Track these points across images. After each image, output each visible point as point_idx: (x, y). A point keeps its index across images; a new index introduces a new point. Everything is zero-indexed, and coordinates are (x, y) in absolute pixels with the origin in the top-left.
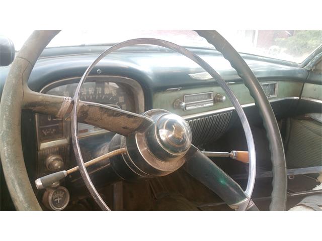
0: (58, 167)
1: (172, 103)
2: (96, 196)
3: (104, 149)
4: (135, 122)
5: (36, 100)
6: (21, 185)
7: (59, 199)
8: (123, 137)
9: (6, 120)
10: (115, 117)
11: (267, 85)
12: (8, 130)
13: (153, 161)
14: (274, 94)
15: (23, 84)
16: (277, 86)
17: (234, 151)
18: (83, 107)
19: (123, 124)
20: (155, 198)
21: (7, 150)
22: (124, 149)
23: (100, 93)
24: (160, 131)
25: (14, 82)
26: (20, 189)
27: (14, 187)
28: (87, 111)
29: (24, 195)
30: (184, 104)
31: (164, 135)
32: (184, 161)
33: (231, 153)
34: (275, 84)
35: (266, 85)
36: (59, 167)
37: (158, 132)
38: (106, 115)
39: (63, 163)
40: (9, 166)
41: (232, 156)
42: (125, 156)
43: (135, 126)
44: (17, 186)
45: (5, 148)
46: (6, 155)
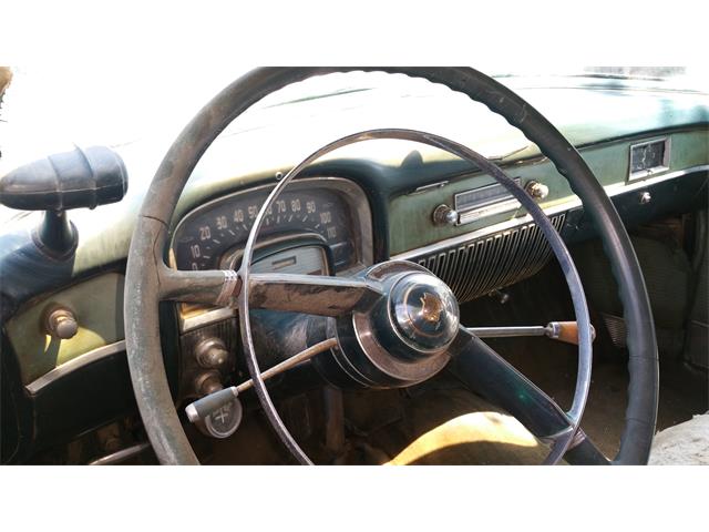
0: (217, 361)
1: (429, 213)
2: (290, 443)
3: (299, 330)
4: (349, 296)
5: (181, 286)
6: (170, 439)
7: (222, 416)
8: (330, 319)
9: (137, 331)
10: (313, 296)
11: (645, 147)
12: (141, 348)
13: (387, 363)
14: (662, 164)
15: (156, 263)
16: (669, 146)
17: (554, 324)
18: (256, 287)
19: (328, 303)
20: (408, 396)
21: (144, 381)
22: (334, 339)
23: (284, 210)
24: (397, 307)
25: (142, 263)
26: (170, 445)
27: (161, 442)
28: (264, 292)
29: (176, 453)
30: (453, 214)
31: (405, 315)
32: (448, 358)
33: (548, 328)
34: (663, 142)
35: (640, 147)
36: (220, 361)
37: (393, 311)
38: (297, 294)
39: (226, 352)
40: (149, 407)
41: (551, 333)
42: (336, 352)
43: (350, 302)
44: (165, 440)
45: (141, 379)
46: (143, 390)
